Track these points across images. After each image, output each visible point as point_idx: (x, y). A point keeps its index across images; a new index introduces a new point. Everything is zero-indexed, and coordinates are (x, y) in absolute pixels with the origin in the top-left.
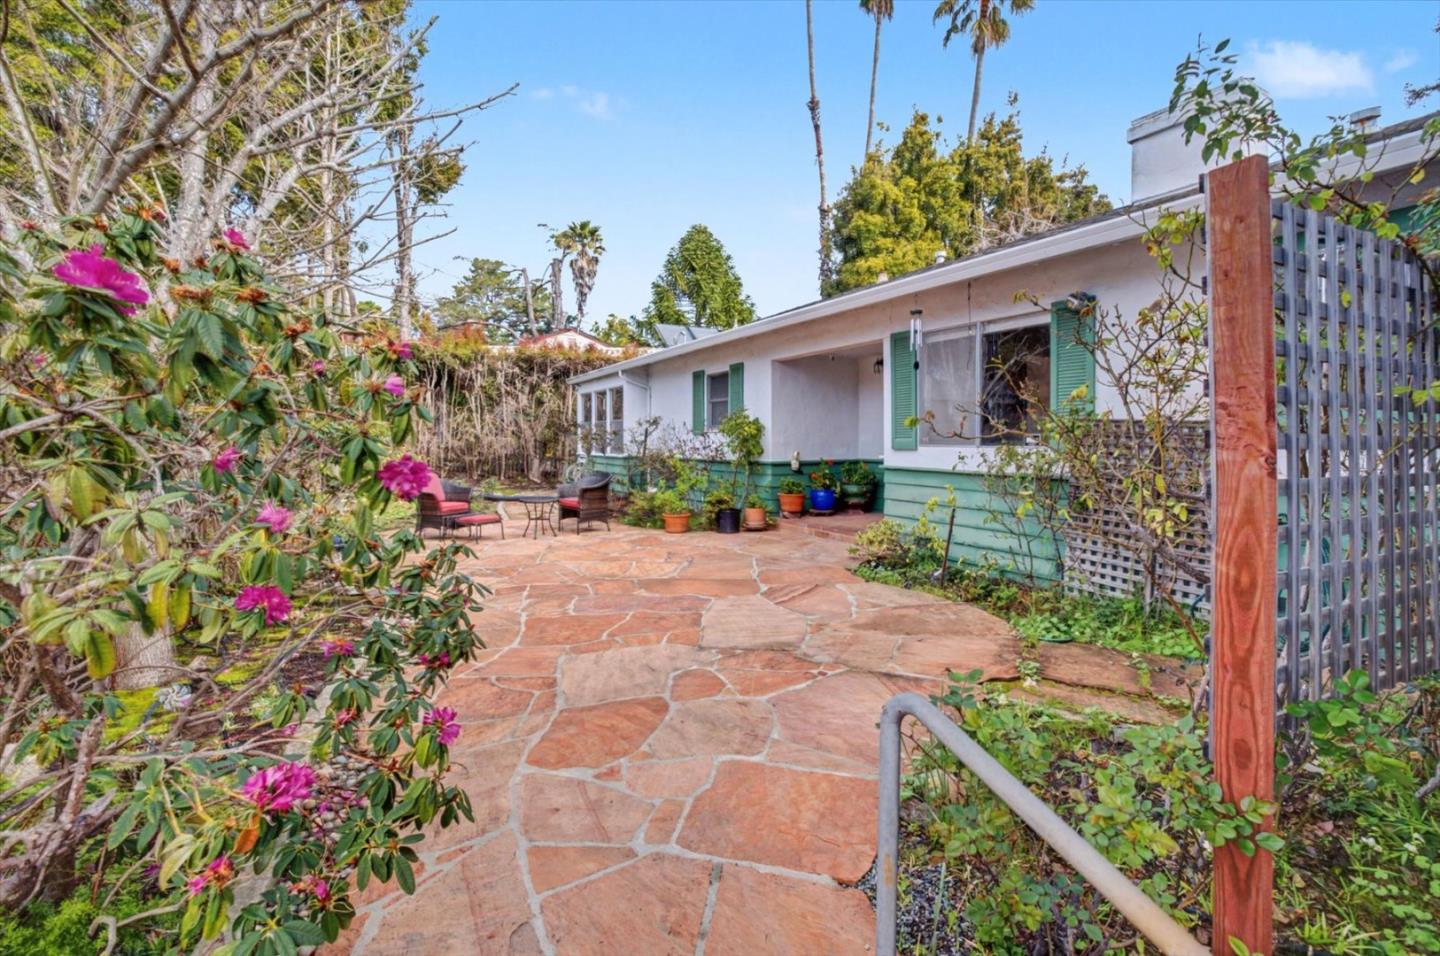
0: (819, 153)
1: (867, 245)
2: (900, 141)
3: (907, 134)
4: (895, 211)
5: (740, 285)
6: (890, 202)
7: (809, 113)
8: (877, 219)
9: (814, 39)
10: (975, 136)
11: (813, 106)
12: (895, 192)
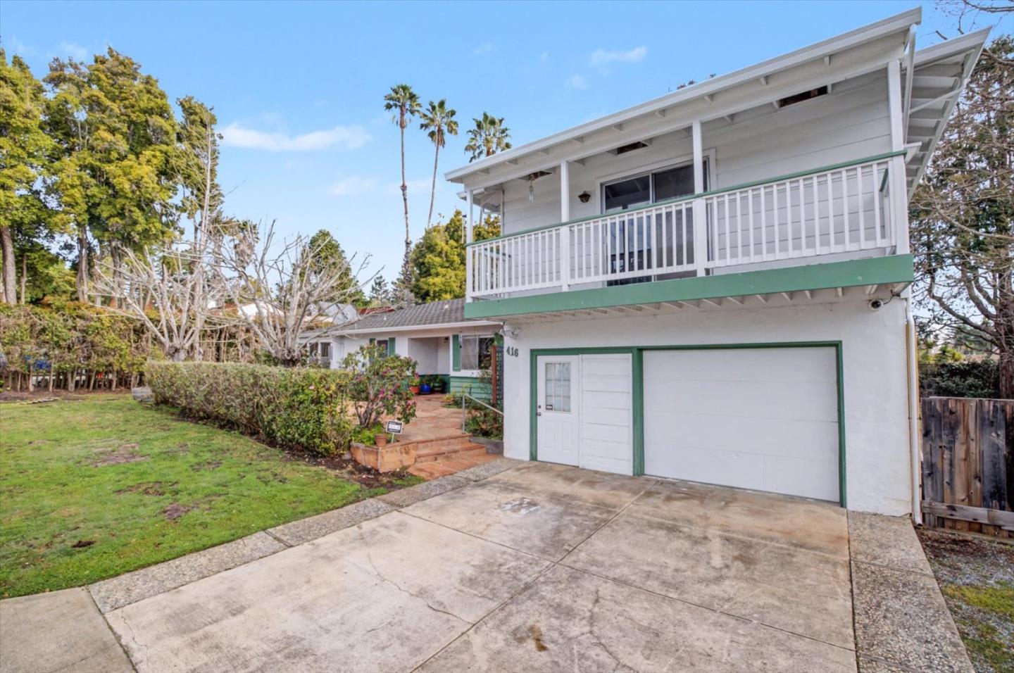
0: (406, 213)
1: (433, 271)
2: (448, 222)
3: (452, 221)
4: (446, 256)
5: (350, 270)
6: (444, 252)
7: (401, 192)
8: (437, 259)
9: (405, 155)
10: (483, 221)
11: (404, 188)
12: (446, 248)
